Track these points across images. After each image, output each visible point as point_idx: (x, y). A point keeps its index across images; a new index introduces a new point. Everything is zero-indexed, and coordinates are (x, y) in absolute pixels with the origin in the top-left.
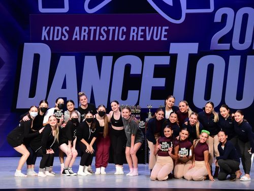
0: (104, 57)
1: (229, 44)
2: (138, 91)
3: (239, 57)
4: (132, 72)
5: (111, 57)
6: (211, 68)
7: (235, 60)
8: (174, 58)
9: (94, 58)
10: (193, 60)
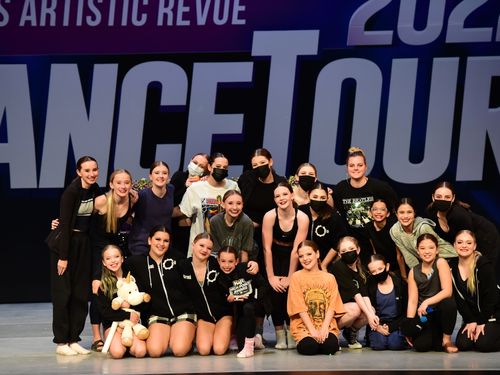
0: (97, 67)
1: (391, 33)
2: (180, 146)
3: (416, 60)
4: (164, 102)
5: (115, 67)
6: (349, 88)
7: (405, 70)
8: (263, 66)
9: (72, 69)
10: (307, 71)
